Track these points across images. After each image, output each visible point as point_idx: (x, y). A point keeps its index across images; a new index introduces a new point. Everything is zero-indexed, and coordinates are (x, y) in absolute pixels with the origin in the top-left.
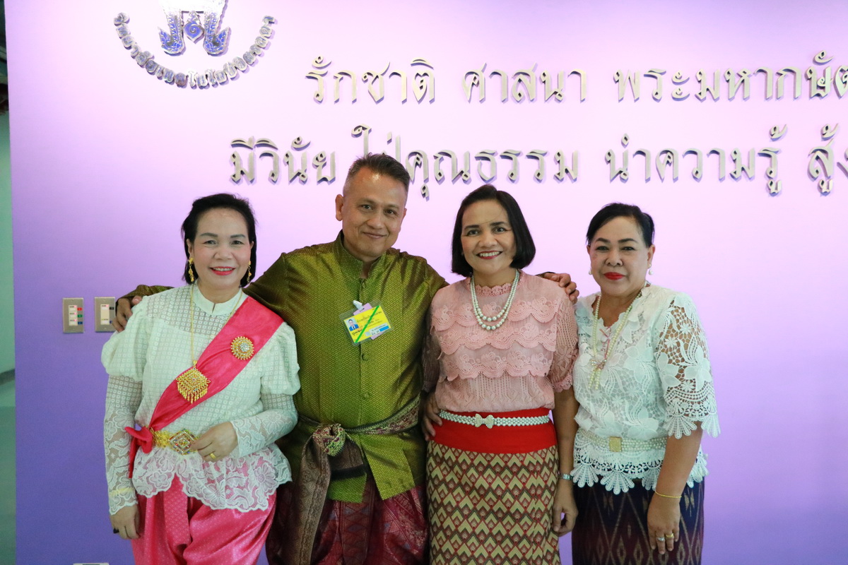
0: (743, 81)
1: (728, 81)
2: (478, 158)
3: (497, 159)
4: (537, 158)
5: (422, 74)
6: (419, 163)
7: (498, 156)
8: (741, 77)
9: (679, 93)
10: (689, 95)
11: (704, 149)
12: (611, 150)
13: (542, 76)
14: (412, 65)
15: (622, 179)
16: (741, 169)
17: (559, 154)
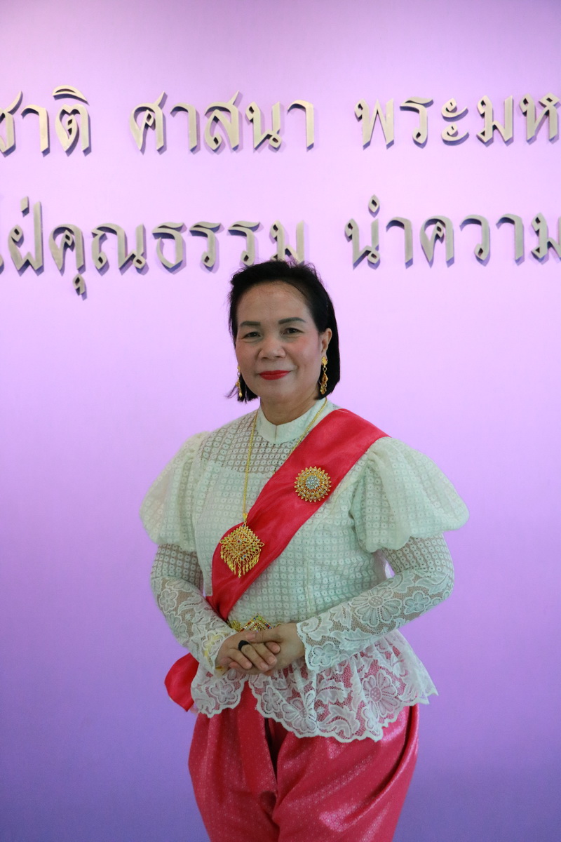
0: (547, 113)
1: (525, 114)
2: (157, 235)
3: (186, 235)
4: (244, 234)
5: (69, 112)
6: (69, 243)
7: (188, 232)
8: (544, 106)
9: (452, 132)
10: (467, 136)
11: (491, 216)
12: (352, 220)
13: (248, 113)
14: (57, 97)
15: (370, 263)
16: (546, 245)
17: (275, 228)
